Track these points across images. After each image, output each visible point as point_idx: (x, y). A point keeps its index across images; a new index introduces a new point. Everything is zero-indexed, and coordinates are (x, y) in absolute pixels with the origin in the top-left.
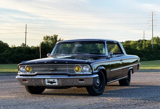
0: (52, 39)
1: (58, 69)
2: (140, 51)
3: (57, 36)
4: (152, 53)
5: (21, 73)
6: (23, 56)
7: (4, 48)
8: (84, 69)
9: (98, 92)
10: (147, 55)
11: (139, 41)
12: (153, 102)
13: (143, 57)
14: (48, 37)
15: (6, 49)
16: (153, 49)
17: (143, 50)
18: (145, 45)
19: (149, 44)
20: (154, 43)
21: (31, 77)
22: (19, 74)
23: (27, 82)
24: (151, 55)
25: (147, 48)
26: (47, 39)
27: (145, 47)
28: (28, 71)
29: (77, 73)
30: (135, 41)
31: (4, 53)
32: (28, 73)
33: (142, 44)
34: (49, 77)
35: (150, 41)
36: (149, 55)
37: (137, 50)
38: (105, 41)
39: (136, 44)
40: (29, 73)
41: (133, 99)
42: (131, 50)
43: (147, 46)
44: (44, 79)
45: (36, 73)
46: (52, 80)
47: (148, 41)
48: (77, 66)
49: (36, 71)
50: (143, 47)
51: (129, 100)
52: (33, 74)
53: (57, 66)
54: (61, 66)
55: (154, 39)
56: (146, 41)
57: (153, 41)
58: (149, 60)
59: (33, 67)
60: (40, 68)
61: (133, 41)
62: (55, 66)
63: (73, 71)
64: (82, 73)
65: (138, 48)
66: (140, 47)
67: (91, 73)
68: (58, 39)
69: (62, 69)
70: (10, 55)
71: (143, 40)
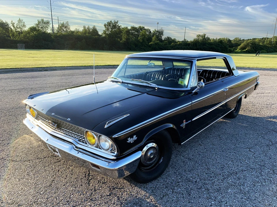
0: (202, 37)
2: (262, 46)
3: (206, 34)
6: (182, 47)
10: (267, 49)
11: (262, 39)
13: (263, 50)
14: (199, 35)
16: (272, 45)
17: (265, 45)
18: (267, 41)
19: (270, 41)
20: (274, 40)
25: (268, 44)
26: (199, 37)
30: (259, 38)
33: (265, 41)
35: (271, 39)
37: (260, 45)
39: (260, 41)
42: (255, 45)
47: (270, 38)
50: (265, 43)
55: (274, 37)
56: (268, 38)
58: (268, 53)
61: (259, 39)
65: (261, 44)
66: (262, 43)
68: (206, 37)
70: (174, 46)
71: (266, 38)
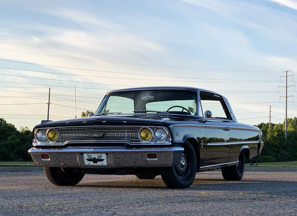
1: (108, 135)
4: (284, 148)
5: (39, 143)
7: (8, 133)
8: (157, 134)
9: (182, 181)
10: (274, 151)
11: (261, 126)
12: (286, 197)
13: (267, 154)
15: (10, 135)
16: (286, 141)
17: (268, 142)
18: (272, 132)
19: (279, 131)
20: (288, 130)
21: (56, 150)
22: (34, 144)
23: (49, 160)
24: (284, 152)
25: (276, 138)
27: (272, 136)
28: (51, 139)
29: (144, 142)
31: (8, 142)
32: (51, 142)
33: (266, 131)
34: (92, 150)
35: (282, 126)
36: (278, 151)
38: (197, 90)
40: (54, 143)
41: (249, 193)
43: (276, 133)
44: (82, 153)
45: (66, 143)
46: (96, 156)
47: (277, 125)
48: (144, 129)
49: (66, 139)
50: (269, 136)
51: (240, 194)
52: (60, 144)
53: (106, 129)
54: (113, 129)
55: (288, 121)
56: (273, 125)
57: (287, 126)
59: (61, 130)
60: (75, 133)
62: (102, 129)
63: (137, 138)
64: (153, 143)
67: (171, 144)
69: (116, 135)
71: (268, 124)
